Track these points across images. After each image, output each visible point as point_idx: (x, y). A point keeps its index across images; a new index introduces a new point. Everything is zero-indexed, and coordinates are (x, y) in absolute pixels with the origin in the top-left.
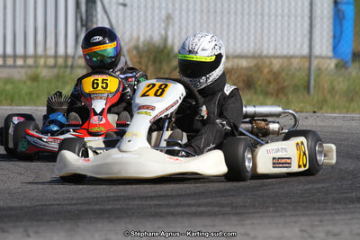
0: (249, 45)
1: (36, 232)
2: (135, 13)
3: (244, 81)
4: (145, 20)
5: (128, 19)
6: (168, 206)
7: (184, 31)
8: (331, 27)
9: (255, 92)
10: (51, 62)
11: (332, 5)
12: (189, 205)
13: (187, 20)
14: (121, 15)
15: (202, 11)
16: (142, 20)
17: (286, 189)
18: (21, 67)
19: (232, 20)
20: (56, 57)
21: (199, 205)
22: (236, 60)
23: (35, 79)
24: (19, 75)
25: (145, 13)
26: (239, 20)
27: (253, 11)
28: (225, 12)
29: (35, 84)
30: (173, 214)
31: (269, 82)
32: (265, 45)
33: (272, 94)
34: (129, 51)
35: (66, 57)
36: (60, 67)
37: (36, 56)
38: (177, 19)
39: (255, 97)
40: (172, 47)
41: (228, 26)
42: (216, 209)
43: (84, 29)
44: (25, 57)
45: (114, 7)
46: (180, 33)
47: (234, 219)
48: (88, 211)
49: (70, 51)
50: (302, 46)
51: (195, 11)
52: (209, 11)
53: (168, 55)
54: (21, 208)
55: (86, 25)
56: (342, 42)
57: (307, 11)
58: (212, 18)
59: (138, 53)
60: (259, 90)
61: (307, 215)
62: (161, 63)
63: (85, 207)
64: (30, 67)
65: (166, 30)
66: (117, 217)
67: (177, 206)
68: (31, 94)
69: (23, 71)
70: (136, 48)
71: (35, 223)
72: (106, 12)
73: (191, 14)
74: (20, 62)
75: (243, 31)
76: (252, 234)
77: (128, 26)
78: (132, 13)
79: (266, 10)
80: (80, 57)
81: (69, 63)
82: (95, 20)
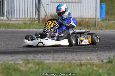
3: (79, 24)
20: (30, 18)
23: (25, 23)
29: (25, 25)
31: (85, 24)
33: (86, 27)
35: (33, 18)
36: (31, 20)
43: (37, 11)
44: (22, 18)
50: (94, 15)
57: (95, 6)
59: (51, 17)
60: (83, 26)
64: (24, 21)
69: (22, 22)
70: (51, 15)
72: (43, 7)
80: (37, 18)
81: (34, 19)
82: (40, 8)
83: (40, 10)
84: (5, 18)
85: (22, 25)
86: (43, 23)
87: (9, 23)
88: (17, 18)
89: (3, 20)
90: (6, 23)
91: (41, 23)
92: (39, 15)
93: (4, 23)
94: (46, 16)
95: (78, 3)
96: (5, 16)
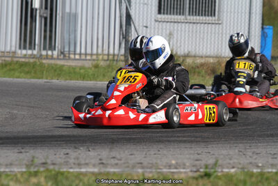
1: (94, 149)
2: (152, 31)
3: (211, 70)
5: (148, 35)
6: (166, 137)
7: (179, 42)
8: (260, 41)
10: (106, 57)
11: (261, 30)
12: (178, 137)
13: (181, 35)
14: (145, 32)
15: (189, 31)
17: (232, 129)
18: (89, 60)
19: (205, 36)
20: (108, 55)
21: (184, 137)
22: (207, 59)
23: (96, 66)
24: (88, 64)
25: (158, 32)
26: (209, 36)
28: (202, 32)
29: (97, 70)
30: (169, 141)
32: (224, 51)
35: (114, 55)
36: (111, 60)
37: (97, 54)
38: (175, 36)
41: (203, 40)
42: (193, 139)
43: (124, 40)
44: (92, 55)
45: (141, 28)
46: (177, 43)
47: (202, 144)
48: (122, 138)
49: (116, 52)
51: (185, 31)
52: (192, 32)
54: (86, 136)
55: (125, 38)
56: (266, 50)
57: (246, 32)
58: (194, 35)
61: (243, 143)
64: (94, 60)
66: (138, 142)
67: (171, 137)
68: (94, 75)
69: (90, 62)
72: (136, 31)
73: (183, 32)
74: (88, 57)
75: (211, 43)
76: (212, 153)
79: (224, 32)
80: (122, 55)
84: (55, 53)
85: (89, 70)
87: (63, 66)
88: (80, 54)
89: (52, 58)
90: (56, 65)
92: (127, 49)
93: (51, 64)
95: (213, 24)
96: (57, 49)
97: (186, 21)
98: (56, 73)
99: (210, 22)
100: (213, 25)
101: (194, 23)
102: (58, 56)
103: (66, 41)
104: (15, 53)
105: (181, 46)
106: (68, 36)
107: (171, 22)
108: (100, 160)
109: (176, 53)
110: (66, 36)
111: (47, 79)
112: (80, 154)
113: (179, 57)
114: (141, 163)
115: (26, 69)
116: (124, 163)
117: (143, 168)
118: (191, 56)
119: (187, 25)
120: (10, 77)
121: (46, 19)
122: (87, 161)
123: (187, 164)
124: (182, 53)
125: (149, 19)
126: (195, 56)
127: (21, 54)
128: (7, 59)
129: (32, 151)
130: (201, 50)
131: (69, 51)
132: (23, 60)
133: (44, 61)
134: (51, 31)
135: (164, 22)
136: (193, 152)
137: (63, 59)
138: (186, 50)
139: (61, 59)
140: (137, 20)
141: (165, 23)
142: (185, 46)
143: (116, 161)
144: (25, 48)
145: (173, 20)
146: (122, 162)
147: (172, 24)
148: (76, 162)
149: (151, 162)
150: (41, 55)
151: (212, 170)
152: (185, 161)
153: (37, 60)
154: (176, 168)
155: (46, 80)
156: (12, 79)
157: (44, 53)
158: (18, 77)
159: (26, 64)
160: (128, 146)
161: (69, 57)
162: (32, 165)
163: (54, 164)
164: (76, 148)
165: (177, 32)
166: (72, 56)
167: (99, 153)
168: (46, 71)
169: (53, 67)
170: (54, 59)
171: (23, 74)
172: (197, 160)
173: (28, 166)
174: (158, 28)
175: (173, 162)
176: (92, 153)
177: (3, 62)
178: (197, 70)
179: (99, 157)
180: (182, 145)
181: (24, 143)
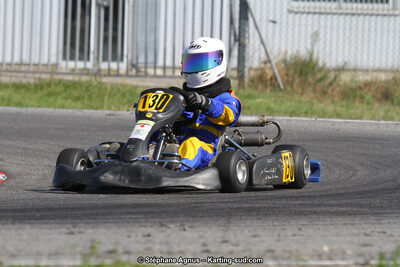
0: (387, 59)
1: (192, 227)
2: (284, 29)
3: (382, 93)
4: (293, 37)
5: (277, 35)
6: (311, 205)
7: (328, 45)
9: (393, 104)
12: (331, 205)
13: (331, 36)
14: (271, 30)
15: (345, 28)
16: (290, 36)
19: (372, 36)
21: (340, 206)
22: (375, 74)
25: (293, 30)
26: (379, 37)
27: (391, 29)
28: (366, 29)
30: (316, 213)
34: (277, 64)
38: (321, 36)
39: (392, 107)
40: (317, 61)
42: (356, 209)
43: (237, 44)
45: (265, 24)
46: (324, 48)
47: (372, 219)
48: (237, 208)
51: (338, 28)
53: (313, 68)
54: (178, 205)
55: (239, 40)
58: (353, 35)
59: (286, 65)
60: (396, 101)
62: (306, 75)
63: (236, 205)
65: (313, 45)
66: (265, 215)
67: (319, 205)
70: (284, 61)
71: (191, 219)
72: (257, 28)
73: (334, 30)
75: (382, 47)
76: (389, 232)
77: (277, 41)
78: (281, 29)
80: (233, 69)
82: (247, 35)
83: (247, 41)
84: (123, 66)
86: (256, 88)
87: (137, 86)
88: (164, 68)
89: (118, 74)
90: (125, 86)
91: (249, 86)
92: (241, 59)
93: (117, 84)
94: (265, 63)
95: (385, 15)
96: (125, 59)
97: (340, 11)
98: (125, 100)
99: (380, 12)
100: (386, 19)
101: (353, 14)
102: (127, 71)
103: (141, 46)
104: (56, 65)
105: (331, 53)
106: (143, 38)
107: (315, 13)
108: (204, 245)
109: (324, 65)
110: (141, 38)
111: (110, 109)
112: (169, 236)
113: (329, 71)
114: (272, 251)
115: (75, 94)
116: (243, 251)
117: (275, 258)
118: (349, 70)
119: (342, 17)
120: (48, 106)
121: (107, 9)
122: (182, 248)
123: (349, 252)
124: (334, 65)
125: (278, 9)
126: (355, 70)
127: (66, 67)
128: (44, 76)
129: (90, 231)
130: (365, 58)
131: (146, 63)
132: (70, 78)
133: (105, 80)
134: (115, 29)
135: (303, 13)
136: (356, 231)
137: (137, 76)
138: (340, 60)
139: (131, 76)
140: (259, 10)
141: (305, 15)
142: (337, 53)
143: (230, 248)
144: (72, 58)
145: (317, 10)
146: (240, 248)
147: (317, 16)
148: (165, 249)
149: (288, 249)
150: (99, 70)
151: (392, 263)
152: (345, 246)
153: (93, 79)
154: (331, 259)
155: (108, 112)
156: (52, 110)
157: (104, 66)
158: (63, 107)
159: (75, 85)
160: (249, 222)
161: (146, 72)
162: (91, 254)
163: (127, 253)
164: (162, 226)
165: (325, 29)
166: (151, 71)
167: (201, 234)
168: (109, 96)
169: (119, 90)
170: (121, 76)
171: (69, 101)
172: (365, 245)
173: (85, 257)
174: (293, 24)
175: (326, 248)
176: (190, 234)
177: (37, 81)
178: (359, 93)
179: (202, 241)
180: (339, 220)
181: (76, 217)
